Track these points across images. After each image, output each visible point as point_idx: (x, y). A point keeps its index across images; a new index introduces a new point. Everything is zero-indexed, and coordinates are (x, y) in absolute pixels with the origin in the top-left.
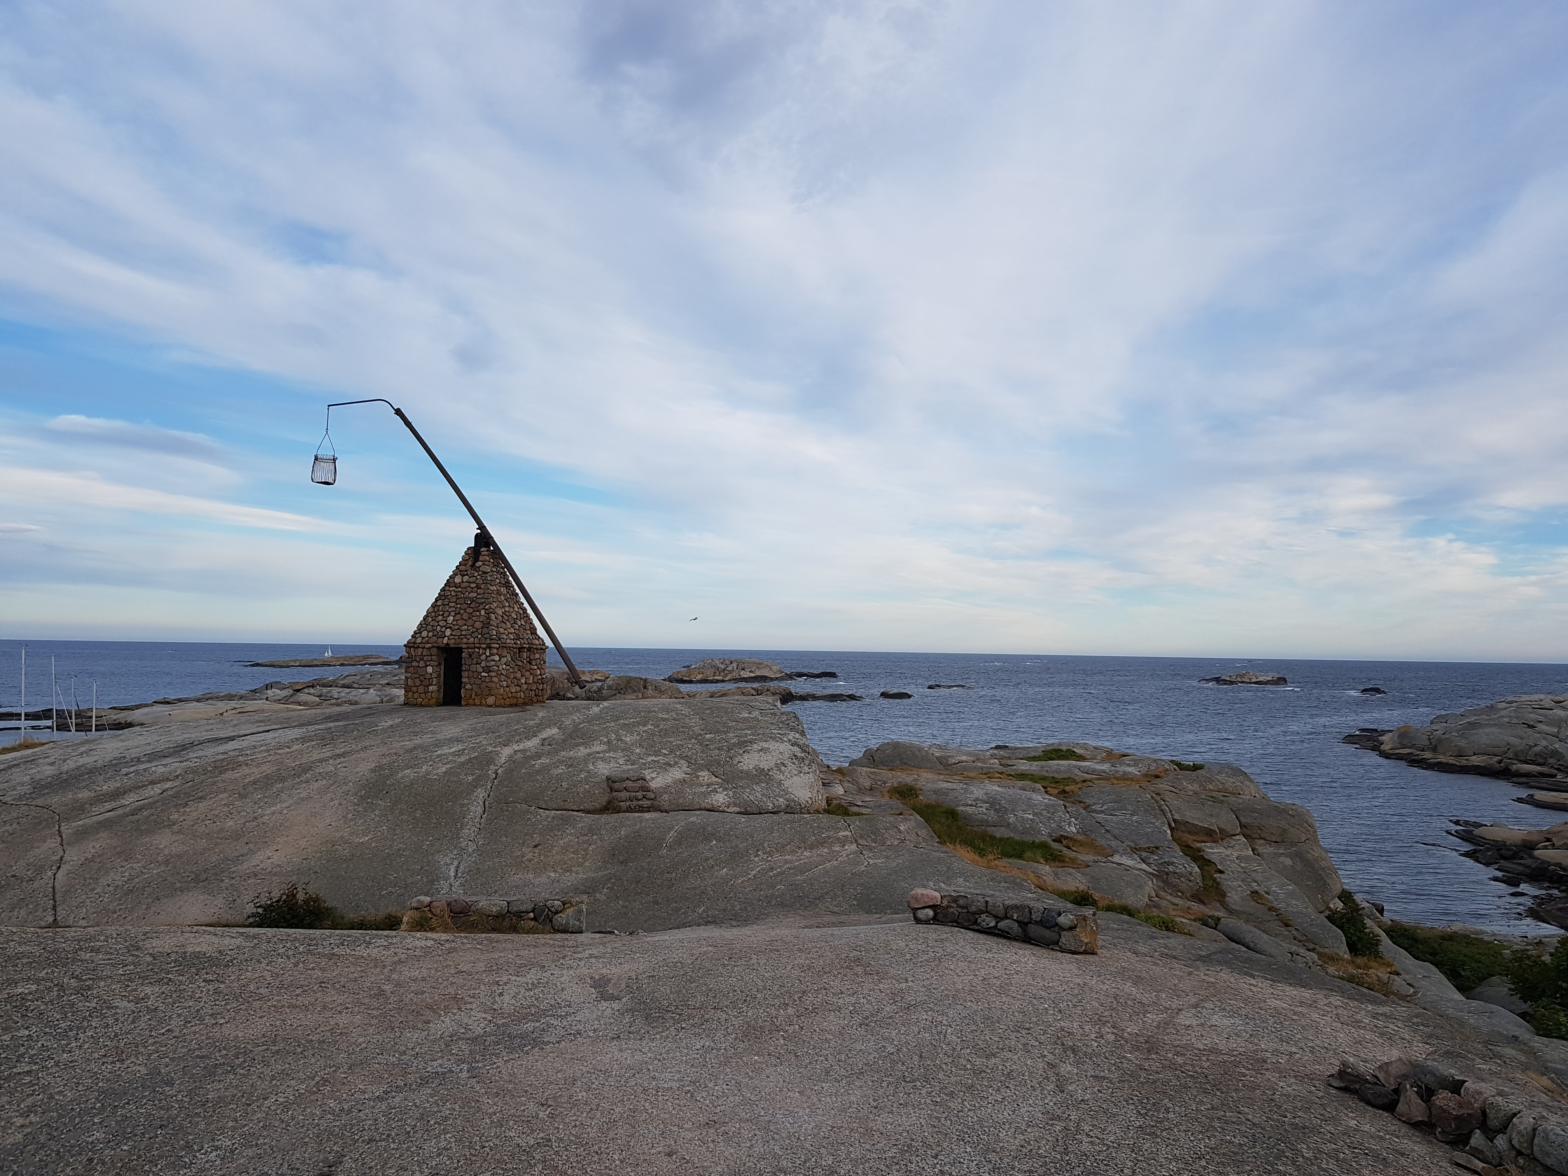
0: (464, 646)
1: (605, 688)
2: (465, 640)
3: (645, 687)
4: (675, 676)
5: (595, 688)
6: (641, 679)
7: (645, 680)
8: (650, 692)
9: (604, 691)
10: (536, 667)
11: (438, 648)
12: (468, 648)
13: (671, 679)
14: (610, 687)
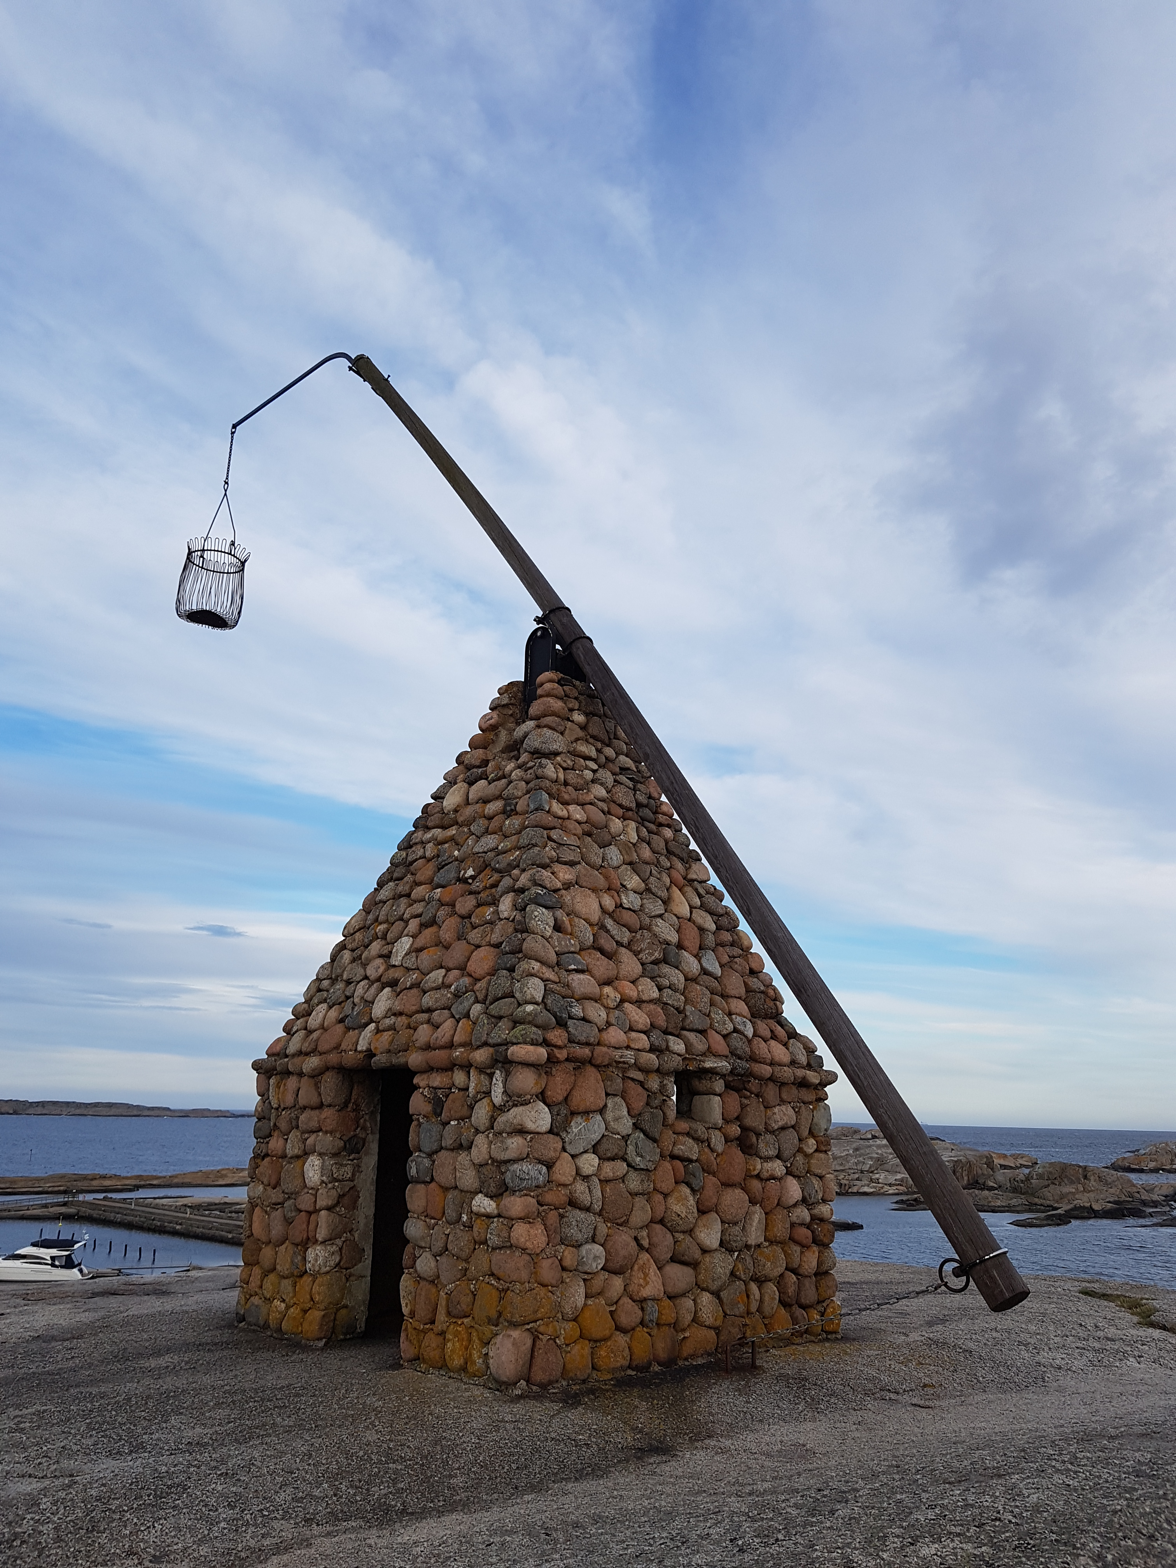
0: (414, 1059)
1: (1035, 1177)
2: (423, 1033)
3: (1085, 1177)
4: (1120, 1163)
5: (1021, 1177)
6: (1080, 1166)
7: (1085, 1168)
8: (1093, 1183)
9: (1033, 1181)
10: (777, 1167)
11: (340, 1069)
12: (430, 1069)
13: (1114, 1167)
14: (1040, 1176)
